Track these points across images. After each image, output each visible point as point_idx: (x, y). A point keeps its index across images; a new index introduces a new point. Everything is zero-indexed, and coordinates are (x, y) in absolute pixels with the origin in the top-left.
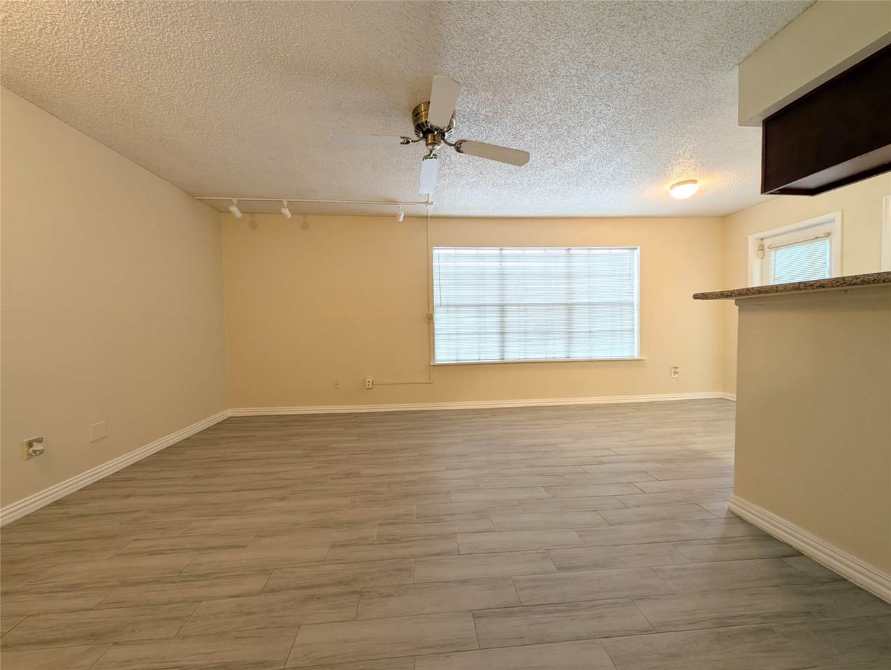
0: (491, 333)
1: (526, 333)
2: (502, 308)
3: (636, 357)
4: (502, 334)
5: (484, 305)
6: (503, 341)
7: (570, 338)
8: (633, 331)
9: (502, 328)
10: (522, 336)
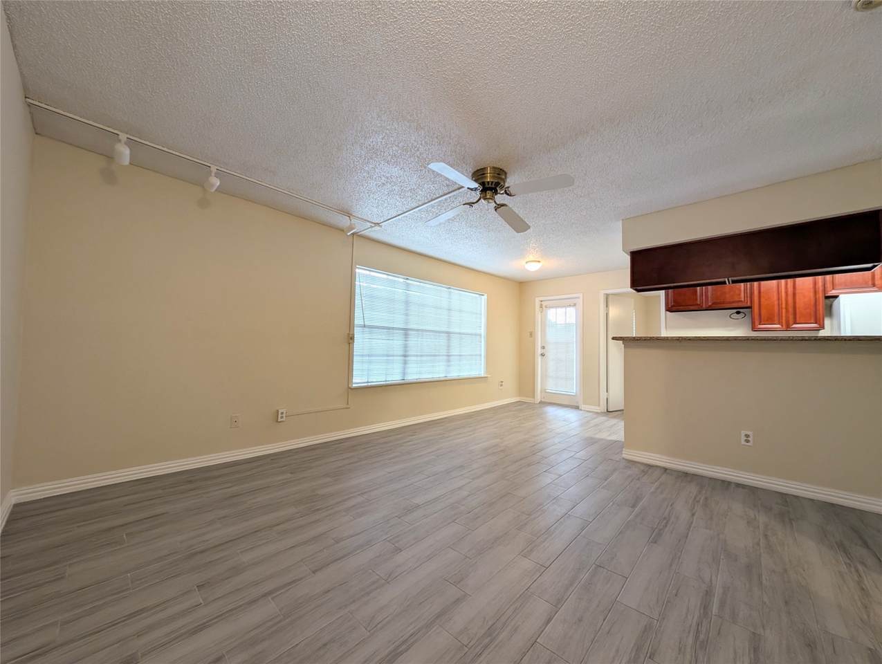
0: (397, 356)
1: (421, 356)
2: (406, 332)
3: (483, 375)
4: (405, 356)
5: (393, 328)
6: (405, 363)
7: (449, 361)
8: (481, 355)
9: (406, 351)
10: (419, 358)
